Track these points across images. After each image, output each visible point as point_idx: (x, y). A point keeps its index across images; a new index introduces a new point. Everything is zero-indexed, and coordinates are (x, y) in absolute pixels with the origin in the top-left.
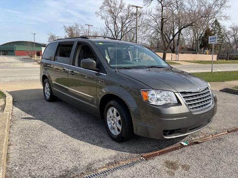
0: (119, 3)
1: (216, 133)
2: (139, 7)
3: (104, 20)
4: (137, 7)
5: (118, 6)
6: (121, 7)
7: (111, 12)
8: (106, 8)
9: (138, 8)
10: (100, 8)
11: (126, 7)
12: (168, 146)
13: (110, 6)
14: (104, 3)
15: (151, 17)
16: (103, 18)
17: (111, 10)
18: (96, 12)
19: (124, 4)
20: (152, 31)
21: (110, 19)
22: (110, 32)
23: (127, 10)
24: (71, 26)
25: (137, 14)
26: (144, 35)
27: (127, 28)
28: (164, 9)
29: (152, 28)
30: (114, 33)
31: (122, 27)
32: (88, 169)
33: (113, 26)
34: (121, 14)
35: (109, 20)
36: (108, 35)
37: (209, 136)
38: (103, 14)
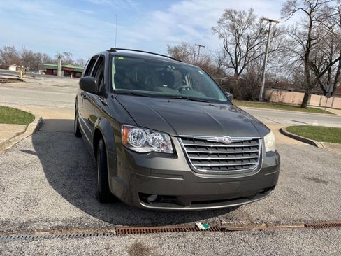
0: (248, 15)
1: (278, 223)
2: (274, 21)
3: (222, 40)
4: (270, 21)
5: (244, 20)
6: (249, 22)
7: (233, 27)
8: (228, 22)
9: (272, 23)
10: (219, 22)
11: (257, 21)
12: (171, 224)
13: (233, 20)
14: (224, 15)
15: (294, 36)
16: (221, 36)
17: (234, 25)
18: (213, 28)
19: (255, 17)
20: (294, 59)
21: (231, 38)
22: (228, 57)
23: (257, 25)
24: (177, 45)
25: (269, 32)
26: (281, 64)
27: (255, 52)
28: (313, 24)
29: (294, 55)
30: (234, 59)
31: (248, 51)
32: (21, 227)
33: (234, 49)
34: (248, 32)
35: (229, 39)
36: (225, 61)
37: (261, 224)
38: (222, 31)
